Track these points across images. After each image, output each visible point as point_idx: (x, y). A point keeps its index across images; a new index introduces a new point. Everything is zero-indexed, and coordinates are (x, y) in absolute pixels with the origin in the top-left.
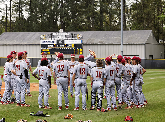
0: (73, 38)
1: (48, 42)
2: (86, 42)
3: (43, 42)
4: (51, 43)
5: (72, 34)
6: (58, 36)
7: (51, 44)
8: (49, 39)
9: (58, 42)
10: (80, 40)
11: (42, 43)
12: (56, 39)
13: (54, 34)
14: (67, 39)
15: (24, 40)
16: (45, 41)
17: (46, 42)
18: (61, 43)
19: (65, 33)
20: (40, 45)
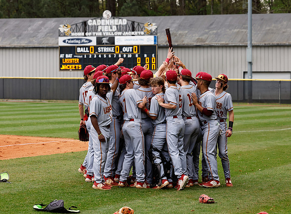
0: (136, 33)
4: (83, 43)
5: (133, 23)
6: (100, 28)
7: (83, 47)
8: (79, 34)
10: (152, 37)
11: (61, 44)
12: (94, 33)
13: (91, 22)
14: (120, 33)
15: (20, 36)
16: (69, 40)
17: (72, 42)
18: (106, 44)
19: (116, 20)
20: (57, 48)
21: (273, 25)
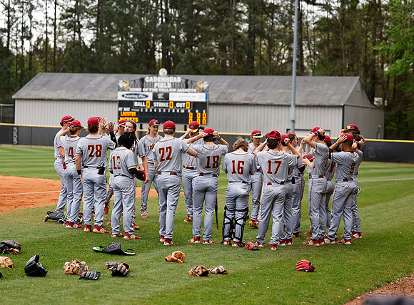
0: (189, 90)
1: (134, 96)
2: (217, 99)
3: (123, 96)
4: (140, 98)
5: (187, 81)
6: (156, 85)
7: (140, 101)
8: (137, 89)
9: (155, 96)
10: (204, 94)
11: (120, 98)
12: (150, 89)
13: (148, 79)
14: (175, 90)
15: (82, 89)
16: (127, 94)
17: (130, 96)
18: (161, 99)
19: (171, 78)
20: (116, 101)
21: (315, 87)
